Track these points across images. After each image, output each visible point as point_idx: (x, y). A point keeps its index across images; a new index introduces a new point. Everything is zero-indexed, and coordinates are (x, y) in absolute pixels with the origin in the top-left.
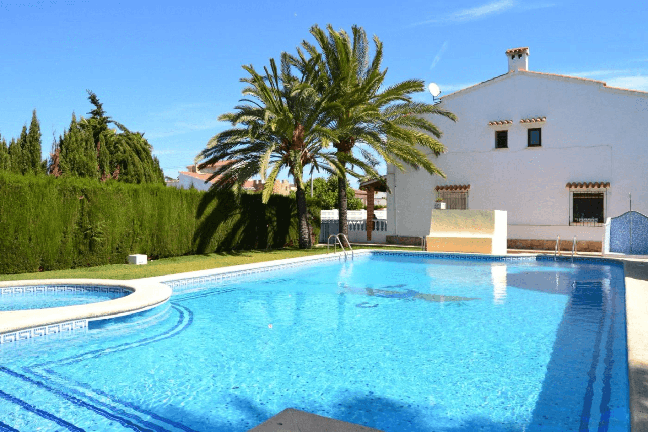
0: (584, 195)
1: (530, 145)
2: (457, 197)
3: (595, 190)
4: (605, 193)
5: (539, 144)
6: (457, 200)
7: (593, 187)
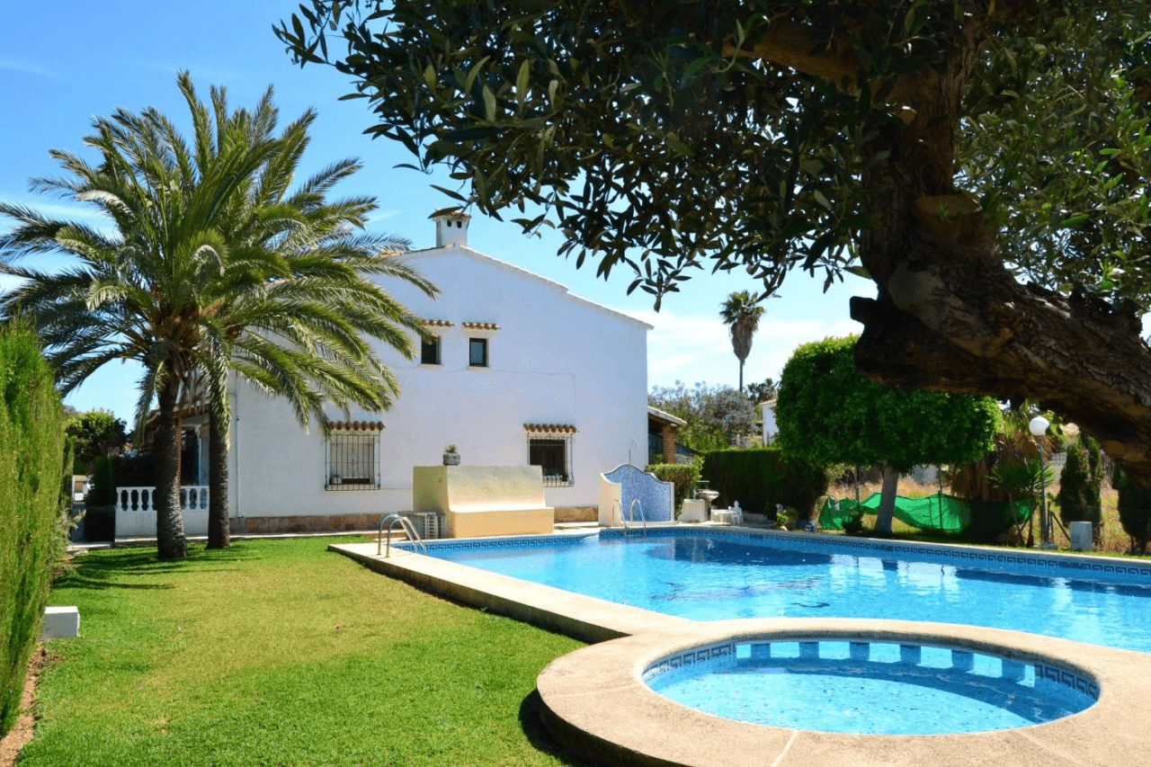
0: (545, 441)
1: (472, 364)
2: (361, 442)
3: (556, 435)
4: (569, 440)
5: (484, 363)
6: (361, 448)
7: (554, 431)
